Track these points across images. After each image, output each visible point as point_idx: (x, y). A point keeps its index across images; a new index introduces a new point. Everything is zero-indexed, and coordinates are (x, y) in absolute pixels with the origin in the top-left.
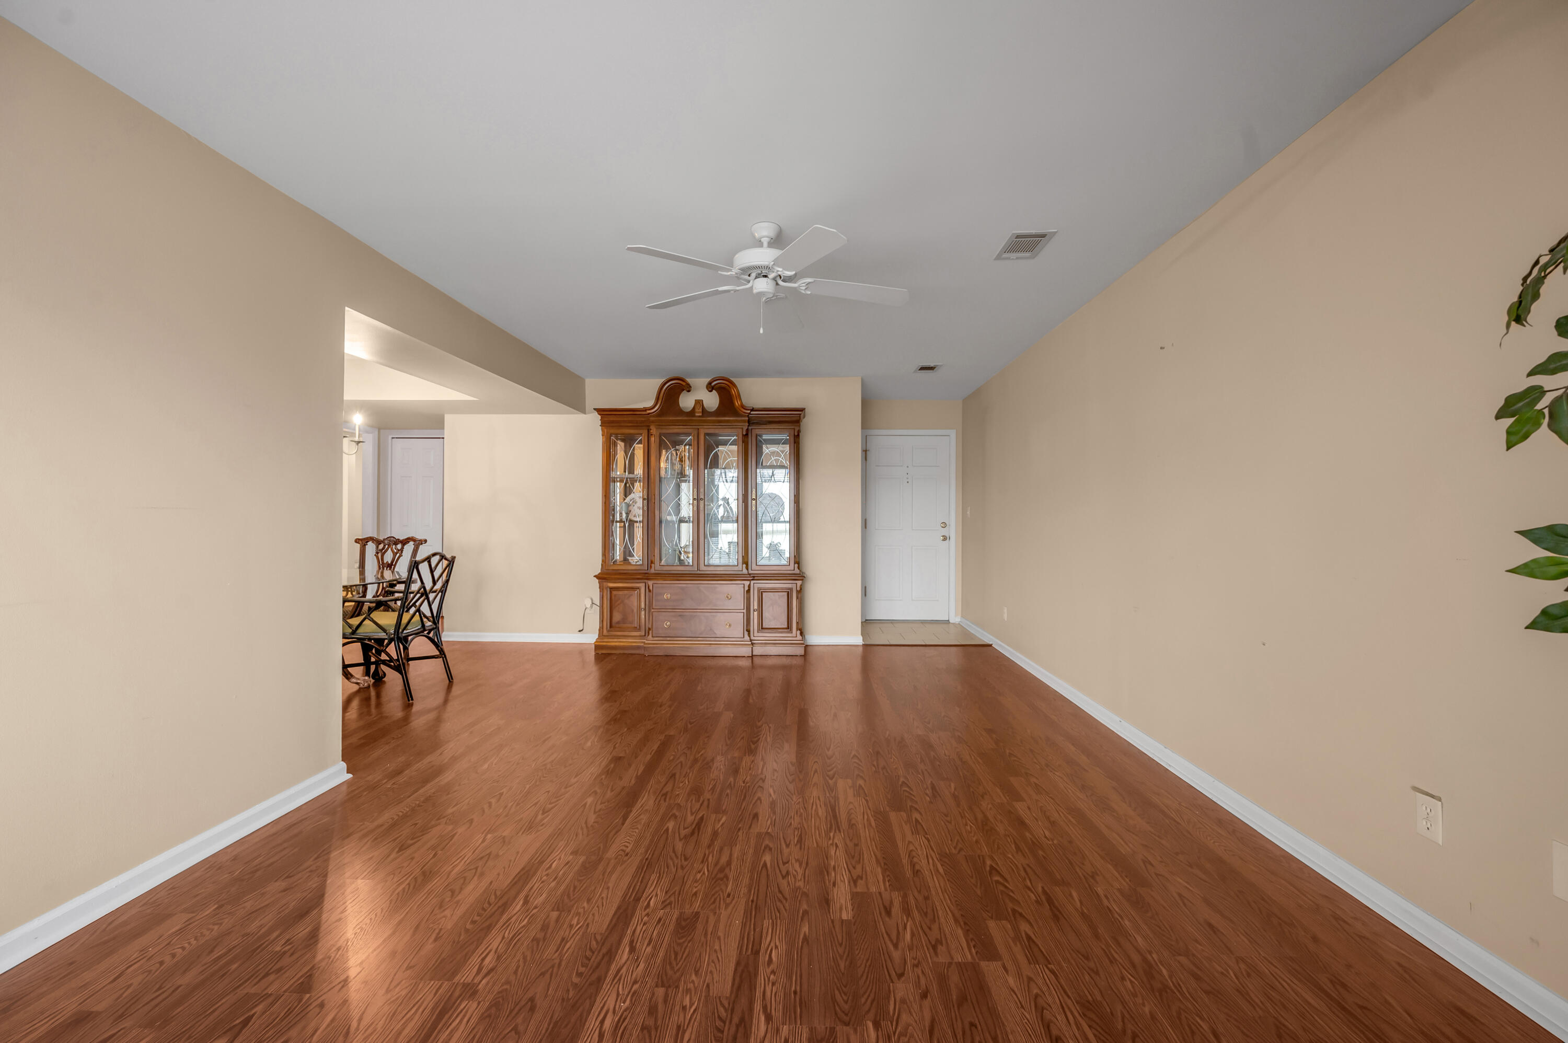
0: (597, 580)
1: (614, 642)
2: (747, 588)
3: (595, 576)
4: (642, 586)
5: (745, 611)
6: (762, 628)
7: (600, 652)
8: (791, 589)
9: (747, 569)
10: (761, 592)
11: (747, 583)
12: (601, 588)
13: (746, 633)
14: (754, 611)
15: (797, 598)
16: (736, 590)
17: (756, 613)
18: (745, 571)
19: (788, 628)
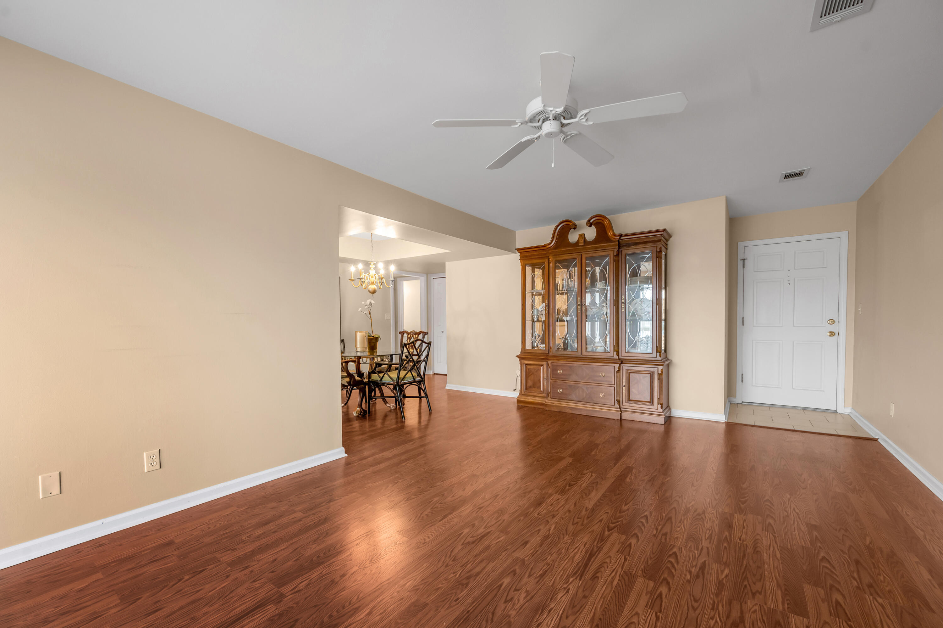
0: (518, 359)
1: (528, 399)
2: (617, 369)
3: (516, 356)
4: (545, 363)
5: (615, 386)
6: (629, 400)
7: (520, 405)
8: (653, 372)
9: (618, 355)
10: (629, 373)
11: (617, 366)
12: (521, 363)
13: (616, 402)
14: (623, 387)
15: (659, 379)
16: (609, 371)
17: (624, 388)
18: (616, 357)
19: (650, 402)
